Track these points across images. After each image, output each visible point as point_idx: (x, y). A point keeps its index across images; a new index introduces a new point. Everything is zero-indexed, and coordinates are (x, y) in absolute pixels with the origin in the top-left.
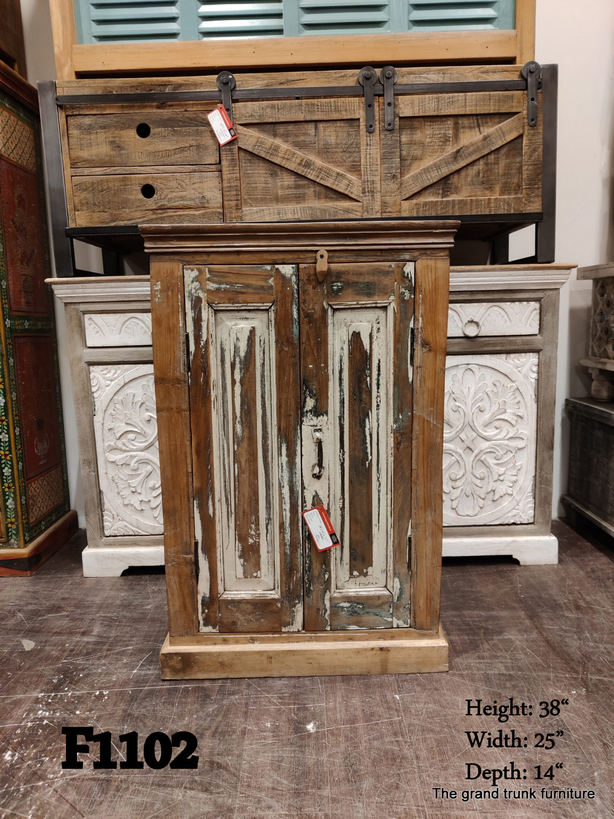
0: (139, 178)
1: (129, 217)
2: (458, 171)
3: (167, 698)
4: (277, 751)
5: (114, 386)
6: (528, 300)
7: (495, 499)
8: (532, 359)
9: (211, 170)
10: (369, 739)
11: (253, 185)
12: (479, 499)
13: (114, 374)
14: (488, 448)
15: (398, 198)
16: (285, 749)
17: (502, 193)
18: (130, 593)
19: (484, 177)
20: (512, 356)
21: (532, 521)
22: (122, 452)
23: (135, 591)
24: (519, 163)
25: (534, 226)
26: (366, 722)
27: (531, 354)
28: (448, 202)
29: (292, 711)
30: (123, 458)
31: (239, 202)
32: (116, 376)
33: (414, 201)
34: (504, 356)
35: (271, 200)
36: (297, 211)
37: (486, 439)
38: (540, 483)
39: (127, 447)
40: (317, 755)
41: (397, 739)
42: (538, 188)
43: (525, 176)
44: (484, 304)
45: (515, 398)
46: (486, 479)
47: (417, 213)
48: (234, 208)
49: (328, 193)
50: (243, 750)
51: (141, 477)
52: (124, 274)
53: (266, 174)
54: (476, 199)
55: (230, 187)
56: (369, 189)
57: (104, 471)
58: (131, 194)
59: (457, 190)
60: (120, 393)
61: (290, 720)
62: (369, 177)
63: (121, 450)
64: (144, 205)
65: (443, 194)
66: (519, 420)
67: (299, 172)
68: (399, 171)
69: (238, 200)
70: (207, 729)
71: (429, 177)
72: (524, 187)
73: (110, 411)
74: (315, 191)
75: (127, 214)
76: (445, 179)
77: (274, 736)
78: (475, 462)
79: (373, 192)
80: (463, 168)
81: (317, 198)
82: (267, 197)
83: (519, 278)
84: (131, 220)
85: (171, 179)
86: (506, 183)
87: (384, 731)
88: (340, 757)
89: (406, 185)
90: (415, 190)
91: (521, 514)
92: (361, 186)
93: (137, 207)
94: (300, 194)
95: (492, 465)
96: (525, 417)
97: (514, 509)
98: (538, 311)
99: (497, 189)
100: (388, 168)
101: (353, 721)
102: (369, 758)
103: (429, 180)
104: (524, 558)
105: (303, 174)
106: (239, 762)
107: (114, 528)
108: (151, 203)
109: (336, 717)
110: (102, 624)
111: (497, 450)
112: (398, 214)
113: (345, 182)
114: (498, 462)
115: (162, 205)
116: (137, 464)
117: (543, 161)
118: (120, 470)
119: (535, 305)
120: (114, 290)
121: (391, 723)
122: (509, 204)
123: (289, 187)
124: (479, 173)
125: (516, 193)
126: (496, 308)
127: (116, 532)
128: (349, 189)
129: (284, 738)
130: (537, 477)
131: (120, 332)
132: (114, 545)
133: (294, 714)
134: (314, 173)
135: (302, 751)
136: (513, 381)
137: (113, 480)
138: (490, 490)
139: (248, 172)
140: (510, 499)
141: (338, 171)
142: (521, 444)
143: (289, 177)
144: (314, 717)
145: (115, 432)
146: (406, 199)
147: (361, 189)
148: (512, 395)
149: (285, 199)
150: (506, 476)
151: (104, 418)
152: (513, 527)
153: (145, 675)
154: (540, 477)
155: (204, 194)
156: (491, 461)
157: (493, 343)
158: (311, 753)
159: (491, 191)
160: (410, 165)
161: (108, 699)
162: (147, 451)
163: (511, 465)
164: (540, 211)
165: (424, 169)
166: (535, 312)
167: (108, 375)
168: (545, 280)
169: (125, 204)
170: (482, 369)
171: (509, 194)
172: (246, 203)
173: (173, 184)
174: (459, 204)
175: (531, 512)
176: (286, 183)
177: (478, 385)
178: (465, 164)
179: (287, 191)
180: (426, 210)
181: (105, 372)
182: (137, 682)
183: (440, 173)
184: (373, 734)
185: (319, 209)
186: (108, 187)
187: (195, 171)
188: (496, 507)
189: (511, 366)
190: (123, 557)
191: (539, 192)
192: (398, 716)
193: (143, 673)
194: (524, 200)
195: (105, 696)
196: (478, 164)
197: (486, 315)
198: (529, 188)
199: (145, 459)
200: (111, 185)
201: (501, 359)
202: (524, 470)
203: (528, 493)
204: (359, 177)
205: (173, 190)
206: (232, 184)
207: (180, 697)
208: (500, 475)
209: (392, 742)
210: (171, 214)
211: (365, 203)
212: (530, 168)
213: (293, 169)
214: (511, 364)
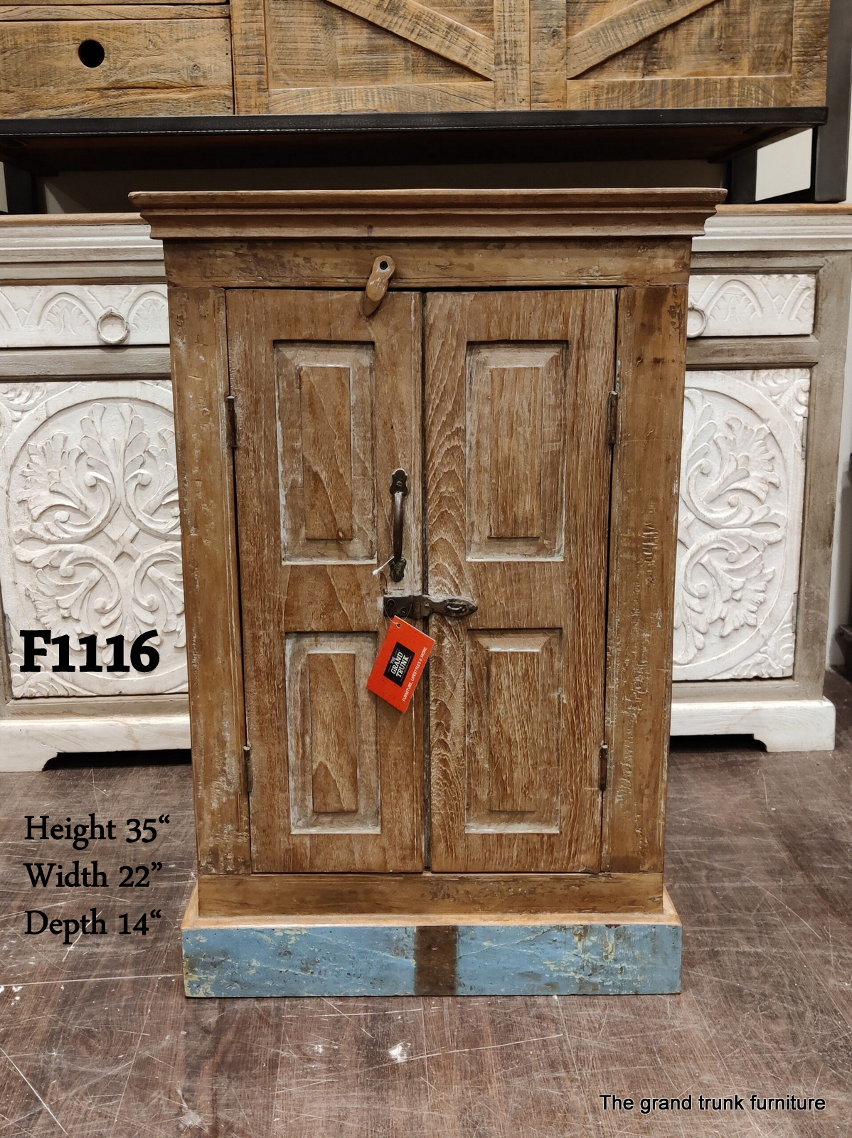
0: (74, 29)
1: (56, 103)
2: (674, 26)
3: (133, 999)
4: (337, 1098)
5: (28, 421)
6: (794, 271)
7: (725, 633)
8: (799, 379)
9: (210, 15)
10: (505, 1076)
11: (289, 46)
12: (696, 633)
13: (29, 398)
14: (714, 542)
15: (563, 75)
16: (351, 1094)
17: (754, 69)
18: (59, 802)
19: (721, 38)
20: (764, 373)
21: (789, 673)
22: (44, 545)
23: (69, 799)
24: (788, 12)
25: (808, 133)
26: (498, 1043)
27: (798, 370)
28: (653, 83)
29: (362, 1021)
30: (45, 556)
31: (264, 77)
32: (31, 402)
33: (592, 81)
34: (748, 373)
35: (323, 73)
36: (373, 97)
37: (711, 525)
38: (807, 605)
39: (53, 534)
40: (410, 1105)
41: (557, 1074)
42: (820, 62)
43: (796, 38)
44: (715, 277)
45: (767, 451)
46: (711, 599)
47: (596, 104)
48: (254, 88)
49: (431, 62)
50: (273, 1098)
51: (80, 590)
52: (44, 211)
53: (316, 23)
54: (707, 80)
55: (247, 47)
56: (508, 57)
57: (11, 579)
58: (59, 59)
59: (671, 62)
60: (40, 434)
61: (360, 1041)
62: (507, 33)
63: (41, 539)
64: (84, 79)
65: (644, 68)
66: (773, 491)
67: (378, 22)
68: (564, 23)
69: (261, 73)
70: (206, 1058)
71: (620, 36)
72: (794, 58)
73: (21, 467)
74: (406, 59)
75: (52, 96)
76: (650, 41)
77: (329, 1071)
78: (690, 567)
79: (515, 62)
80: (683, 20)
81: (410, 72)
82: (317, 68)
83: (781, 229)
84: (60, 107)
85: (136, 31)
86: (762, 50)
87: (532, 1059)
88: (454, 1109)
89: (576, 51)
90: (595, 60)
91: (770, 660)
92: (492, 51)
93: (70, 83)
94: (378, 63)
95: (721, 572)
96: (783, 486)
97: (758, 651)
98: (813, 291)
99: (745, 61)
100: (543, 19)
101: (474, 1040)
102: (506, 1111)
103: (619, 41)
104: (774, 739)
105: (384, 26)
106: (266, 1119)
107: (29, 682)
108: (96, 76)
109: (444, 1034)
110: (9, 859)
111: (729, 544)
112: (561, 104)
113: (463, 42)
114: (731, 567)
115: (118, 81)
116: (71, 566)
117: (831, 10)
118: (41, 578)
119: (807, 280)
120: (28, 240)
121: (545, 1044)
122: (766, 91)
123: (357, 51)
124: (712, 30)
125: (779, 71)
126: (736, 286)
127: (34, 690)
128: (470, 55)
129: (349, 1073)
130: (802, 595)
131: (39, 321)
132: (31, 714)
133: (367, 1027)
134: (404, 25)
135: (383, 1099)
136: (762, 420)
137: (28, 596)
138: (715, 618)
139: (282, 19)
140: (752, 633)
141: (451, 20)
142: (774, 534)
143: (358, 31)
144: (403, 1032)
145: (31, 507)
146: (577, 78)
147: (493, 56)
148: (761, 445)
149: (350, 73)
150: (745, 592)
151: (9, 481)
152: (756, 683)
153: (91, 955)
154: (807, 594)
155: (197, 61)
156: (720, 566)
157: (729, 350)
158: (400, 1101)
159: (734, 64)
160: (584, 13)
161: (21, 1000)
162: (89, 542)
163: (756, 572)
164: (822, 104)
165: (612, 21)
166: (807, 293)
167: (17, 401)
168: (827, 234)
169: (46, 77)
170: (708, 397)
171: (767, 71)
172: (277, 79)
173: (139, 40)
174: (674, 88)
175: (789, 657)
176: (353, 42)
177: (699, 426)
178: (687, 13)
179: (354, 57)
180: (612, 98)
181: (11, 395)
182: (75, 968)
183: (640, 28)
184: (513, 1066)
185: (413, 92)
186: (16, 44)
187: (179, 17)
188: (726, 648)
189: (761, 393)
190: (45, 737)
191: (822, 69)
192: (557, 1031)
193: (85, 951)
194: (793, 83)
195: (15, 994)
196: (710, 12)
197: (718, 297)
198: (804, 61)
199: (87, 558)
200: (21, 40)
201: (743, 379)
202: (778, 581)
203: (785, 623)
204: (489, 33)
205: (139, 52)
206: (251, 43)
207: (156, 997)
208: (735, 591)
209: (548, 1080)
210: (134, 98)
211: (500, 84)
212: (807, 22)
213: (365, 16)
214: (760, 388)
